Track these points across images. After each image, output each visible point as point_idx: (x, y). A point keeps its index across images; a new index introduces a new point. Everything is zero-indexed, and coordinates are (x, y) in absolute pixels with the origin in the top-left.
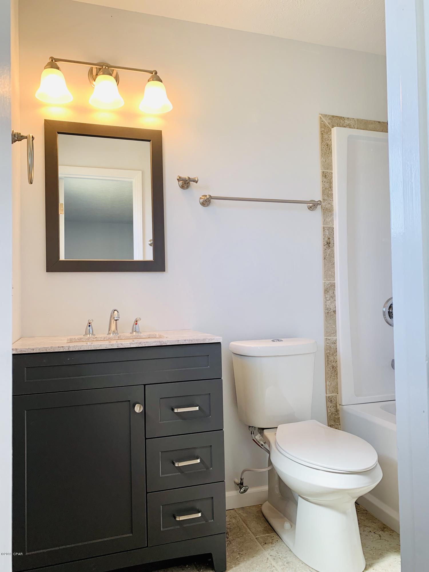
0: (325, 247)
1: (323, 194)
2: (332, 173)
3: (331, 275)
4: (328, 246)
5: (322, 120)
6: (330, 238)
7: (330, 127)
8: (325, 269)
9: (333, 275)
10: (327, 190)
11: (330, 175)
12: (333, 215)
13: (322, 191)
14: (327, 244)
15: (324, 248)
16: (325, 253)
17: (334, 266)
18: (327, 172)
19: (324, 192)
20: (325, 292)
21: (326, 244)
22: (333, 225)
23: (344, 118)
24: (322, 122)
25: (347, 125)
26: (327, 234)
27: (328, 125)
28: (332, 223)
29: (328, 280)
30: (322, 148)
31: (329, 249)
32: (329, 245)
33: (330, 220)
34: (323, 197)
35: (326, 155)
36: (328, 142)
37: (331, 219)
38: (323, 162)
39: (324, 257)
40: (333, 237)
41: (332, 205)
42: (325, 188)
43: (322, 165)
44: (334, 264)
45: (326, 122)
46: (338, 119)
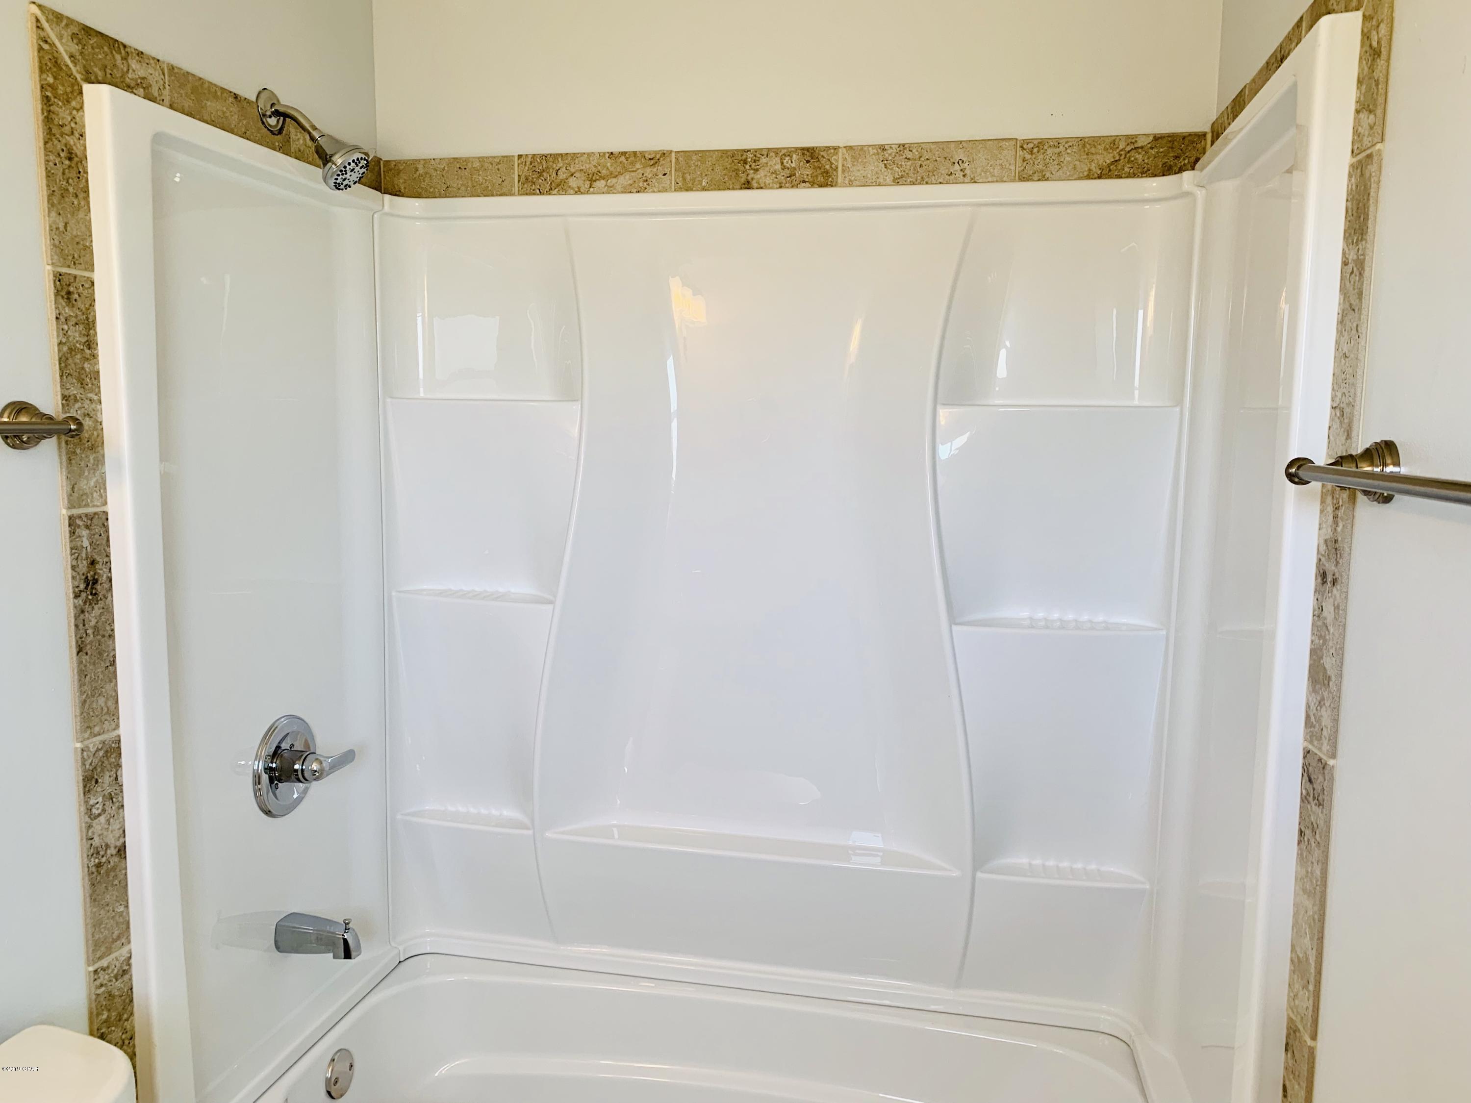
0: (80, 601)
1: (61, 376)
2: (93, 283)
3: (105, 710)
4: (90, 597)
5: (42, 34)
6: (98, 558)
7: (79, 77)
8: (82, 693)
9: (112, 708)
10: (79, 356)
11: (85, 293)
12: (103, 464)
13: (60, 359)
14: (88, 585)
15: (75, 607)
16: (81, 625)
17: (115, 672)
18: (75, 277)
19: (66, 366)
20: (85, 787)
21: (82, 587)
22: (106, 503)
23: (125, 46)
24: (46, 47)
25: (136, 81)
26: (86, 543)
27: (71, 65)
28: (101, 496)
29: (95, 736)
30: (51, 164)
31: (96, 607)
32: (94, 592)
33: (92, 483)
34: (62, 386)
35: (67, 199)
36: (71, 140)
37: (97, 481)
38: (57, 229)
39: (77, 642)
40: (108, 556)
41: (100, 420)
42: (70, 349)
43: (54, 245)
44: (113, 663)
45: (61, 49)
46: (106, 49)
